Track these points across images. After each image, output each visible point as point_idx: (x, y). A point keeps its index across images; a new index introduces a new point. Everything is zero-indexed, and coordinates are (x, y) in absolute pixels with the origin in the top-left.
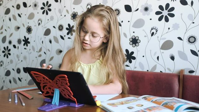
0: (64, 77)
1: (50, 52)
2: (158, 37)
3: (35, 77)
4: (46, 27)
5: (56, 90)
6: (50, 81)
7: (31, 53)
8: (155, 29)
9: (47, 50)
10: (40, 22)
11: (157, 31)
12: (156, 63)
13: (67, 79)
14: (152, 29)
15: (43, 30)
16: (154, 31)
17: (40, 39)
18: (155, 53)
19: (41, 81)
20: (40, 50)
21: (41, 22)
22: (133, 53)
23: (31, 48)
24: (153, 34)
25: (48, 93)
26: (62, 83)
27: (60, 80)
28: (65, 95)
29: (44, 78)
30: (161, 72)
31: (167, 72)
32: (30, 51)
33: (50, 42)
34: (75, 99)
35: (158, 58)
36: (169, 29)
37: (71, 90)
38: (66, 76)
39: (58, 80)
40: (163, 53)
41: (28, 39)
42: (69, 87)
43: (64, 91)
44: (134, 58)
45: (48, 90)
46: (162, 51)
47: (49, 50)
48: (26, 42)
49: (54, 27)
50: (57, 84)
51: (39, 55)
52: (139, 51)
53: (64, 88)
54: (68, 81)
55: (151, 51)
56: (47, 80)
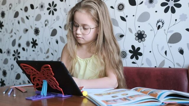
0: (48, 67)
1: (57, 53)
2: (165, 30)
3: (25, 70)
4: (52, 28)
5: (44, 81)
6: (38, 73)
7: (39, 55)
8: (161, 22)
9: (55, 51)
10: (46, 22)
11: (163, 24)
12: (164, 59)
13: (51, 69)
14: (158, 22)
15: (50, 30)
16: (160, 24)
17: (47, 40)
18: (163, 48)
19: (30, 73)
20: (48, 52)
21: (48, 23)
22: (139, 49)
23: (39, 50)
24: (159, 27)
25: (38, 85)
26: (47, 74)
27: (46, 70)
28: (52, 85)
29: (32, 70)
30: (169, 67)
31: (177, 67)
32: (38, 53)
33: (57, 42)
34: (61, 89)
35: (166, 53)
36: (176, 20)
37: (56, 80)
38: (49, 66)
39: (44, 71)
40: (171, 47)
41: (36, 40)
42: (53, 76)
43: (51, 81)
44: (141, 54)
45: (38, 82)
46: (170, 45)
47: (56, 51)
48: (35, 44)
49: (60, 27)
50: (44, 74)
51: (46, 56)
52: (145, 46)
53: (51, 78)
54: (52, 71)
55: (158, 45)
56: (35, 71)
